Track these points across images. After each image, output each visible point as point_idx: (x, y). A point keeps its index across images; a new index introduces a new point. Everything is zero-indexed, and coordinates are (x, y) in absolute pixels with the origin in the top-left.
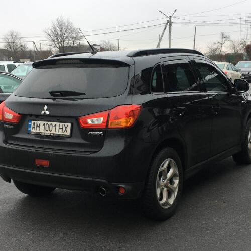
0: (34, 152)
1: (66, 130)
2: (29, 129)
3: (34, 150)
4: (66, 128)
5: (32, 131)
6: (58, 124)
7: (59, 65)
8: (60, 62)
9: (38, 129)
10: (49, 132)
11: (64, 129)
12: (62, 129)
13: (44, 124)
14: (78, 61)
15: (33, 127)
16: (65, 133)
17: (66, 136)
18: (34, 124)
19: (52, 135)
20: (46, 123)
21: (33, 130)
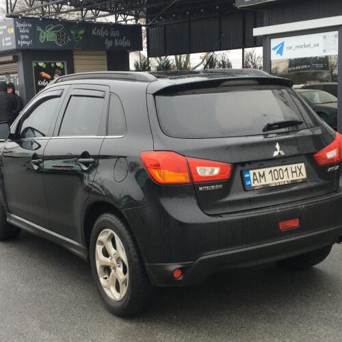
0: (279, 213)
1: (300, 172)
2: (248, 183)
3: (278, 210)
4: (300, 170)
5: (253, 185)
6: (289, 167)
7: (225, 89)
8: (226, 83)
9: (263, 180)
10: (280, 180)
11: (298, 172)
12: (295, 173)
13: (271, 171)
14: (251, 82)
15: (254, 180)
16: (301, 177)
17: (304, 181)
18: (254, 174)
19: (286, 183)
20: (273, 169)
21: (256, 184)
